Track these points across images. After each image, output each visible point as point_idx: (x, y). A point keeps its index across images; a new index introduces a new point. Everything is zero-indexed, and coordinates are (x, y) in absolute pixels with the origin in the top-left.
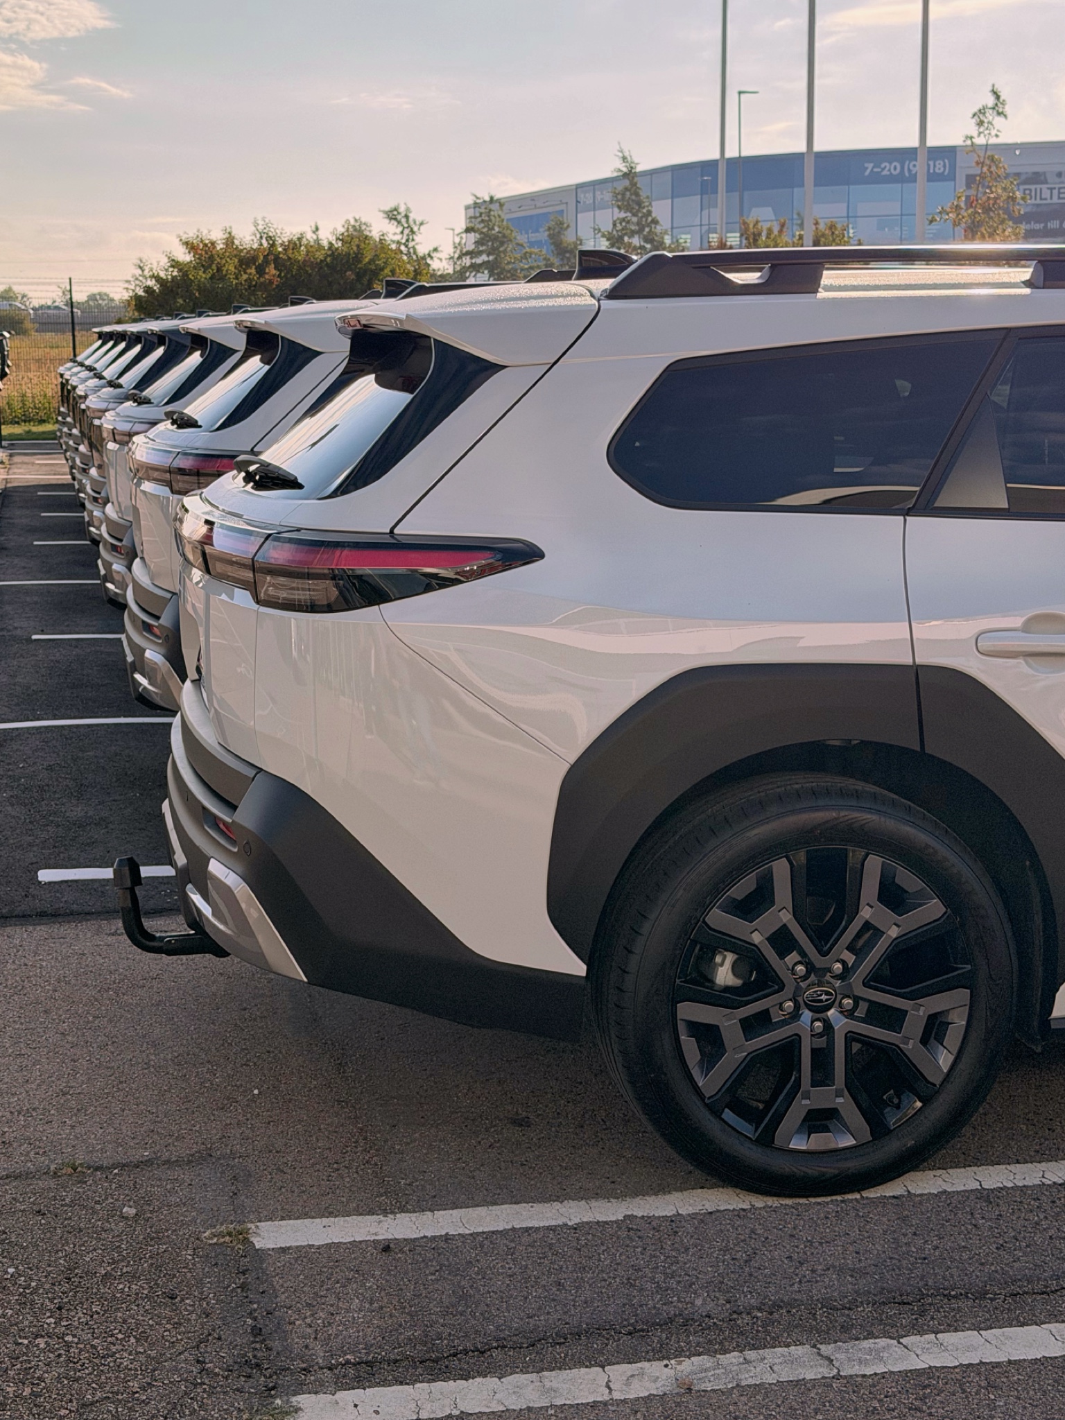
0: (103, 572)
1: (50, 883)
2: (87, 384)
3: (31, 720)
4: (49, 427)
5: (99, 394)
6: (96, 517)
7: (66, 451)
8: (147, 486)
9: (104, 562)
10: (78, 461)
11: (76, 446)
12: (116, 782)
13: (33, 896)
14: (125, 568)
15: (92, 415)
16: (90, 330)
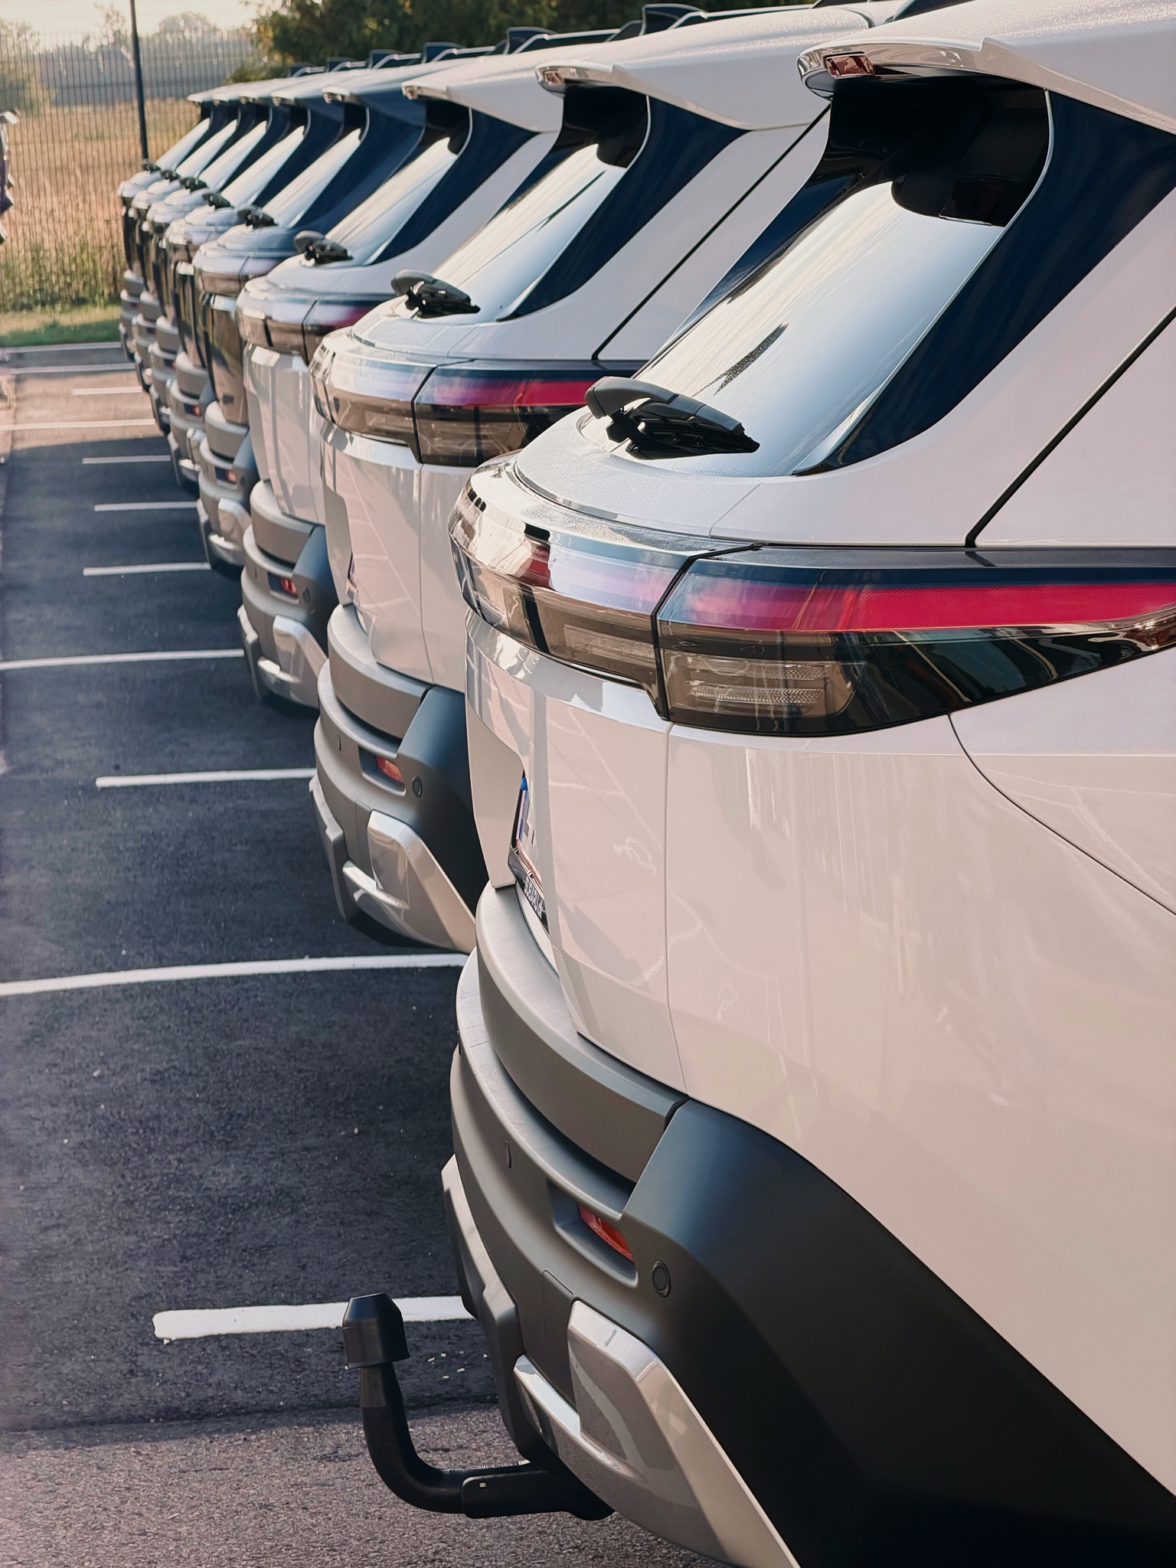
0: (251, 636)
1: (182, 1341)
2: (189, 218)
3: (110, 970)
4: (95, 314)
5: (221, 240)
6: (223, 512)
7: (142, 367)
8: (361, 447)
9: (256, 617)
10: (174, 389)
11: (169, 356)
12: (307, 1104)
13: (147, 1373)
14: (302, 629)
15: (210, 289)
16: (185, 97)
